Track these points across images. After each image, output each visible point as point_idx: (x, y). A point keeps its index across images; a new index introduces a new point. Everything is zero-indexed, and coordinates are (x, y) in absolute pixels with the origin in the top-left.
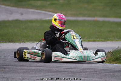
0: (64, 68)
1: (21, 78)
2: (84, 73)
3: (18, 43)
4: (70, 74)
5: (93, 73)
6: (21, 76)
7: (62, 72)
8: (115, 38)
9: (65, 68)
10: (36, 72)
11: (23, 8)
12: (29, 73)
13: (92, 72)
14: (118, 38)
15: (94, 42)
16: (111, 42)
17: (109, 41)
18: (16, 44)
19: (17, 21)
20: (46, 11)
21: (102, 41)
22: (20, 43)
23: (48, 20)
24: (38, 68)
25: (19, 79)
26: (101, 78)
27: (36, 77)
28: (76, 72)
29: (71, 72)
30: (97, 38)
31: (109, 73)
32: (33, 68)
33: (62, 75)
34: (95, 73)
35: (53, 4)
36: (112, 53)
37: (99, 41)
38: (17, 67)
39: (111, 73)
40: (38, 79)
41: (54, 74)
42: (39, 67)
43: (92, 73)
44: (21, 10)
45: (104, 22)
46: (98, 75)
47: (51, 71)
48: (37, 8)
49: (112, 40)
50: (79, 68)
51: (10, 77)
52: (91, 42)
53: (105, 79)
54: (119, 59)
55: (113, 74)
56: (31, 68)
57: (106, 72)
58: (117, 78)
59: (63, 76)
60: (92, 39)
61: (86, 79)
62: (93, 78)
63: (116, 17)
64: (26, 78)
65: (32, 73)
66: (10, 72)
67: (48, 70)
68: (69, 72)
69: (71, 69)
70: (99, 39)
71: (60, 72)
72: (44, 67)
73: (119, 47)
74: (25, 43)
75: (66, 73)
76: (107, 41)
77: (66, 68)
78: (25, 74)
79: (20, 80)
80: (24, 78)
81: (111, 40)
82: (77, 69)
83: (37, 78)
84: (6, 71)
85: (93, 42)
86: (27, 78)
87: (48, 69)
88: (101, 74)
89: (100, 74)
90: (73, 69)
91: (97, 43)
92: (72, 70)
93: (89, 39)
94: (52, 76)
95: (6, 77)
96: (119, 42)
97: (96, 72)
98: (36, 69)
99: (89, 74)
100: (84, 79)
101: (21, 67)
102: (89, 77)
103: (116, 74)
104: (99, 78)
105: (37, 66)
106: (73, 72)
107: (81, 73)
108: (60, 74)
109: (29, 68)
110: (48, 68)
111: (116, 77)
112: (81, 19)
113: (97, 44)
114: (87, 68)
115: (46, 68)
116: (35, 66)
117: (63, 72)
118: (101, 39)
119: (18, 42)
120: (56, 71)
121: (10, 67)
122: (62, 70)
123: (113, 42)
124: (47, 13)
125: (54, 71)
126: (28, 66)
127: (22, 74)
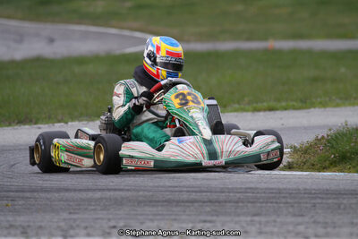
0: (188, 191)
1: (62, 224)
2: (249, 205)
3: (46, 126)
4: (208, 209)
5: (276, 203)
6: (65, 220)
7: (183, 202)
8: (334, 98)
9: (193, 192)
11: (53, 22)
12: (86, 209)
13: (274, 197)
14: (341, 99)
15: (272, 112)
16: (323, 109)
17: (315, 107)
18: (40, 128)
19: (38, 61)
20: (122, 28)
21: (295, 108)
22: (53, 123)
23: (131, 54)
24: (112, 193)
25: (59, 227)
26: (302, 215)
27: (109, 220)
28: (226, 202)
29: (210, 201)
30: (279, 100)
31: (323, 198)
32: (98, 195)
33: (184, 211)
34: (284, 200)
35: (140, 7)
36: (328, 141)
37: (286, 109)
38: (49, 196)
39: (330, 198)
41: (160, 208)
42: (115, 190)
43: (272, 203)
44: (48, 29)
45: (294, 53)
46: (292, 206)
47: (151, 202)
48: (95, 19)
49: (324, 105)
50: (232, 189)
51: (32, 224)
52: (261, 113)
53: (312, 217)
54: (350, 159)
55: (335, 201)
56: (90, 194)
57: (315, 198)
58: (348, 213)
59: (187, 213)
60: (265, 104)
61: (257, 218)
62: (278, 216)
63: (330, 36)
64: (78, 226)
65: (95, 210)
66: (28, 209)
67: (140, 199)
68: (204, 202)
69: (208, 194)
70: (284, 104)
71: (178, 203)
72: (128, 190)
73: (346, 122)
74: (66, 123)
75: (196, 204)
76: (309, 108)
77: (196, 192)
79: (63, 230)
80: (74, 225)
81: (321, 103)
82: (229, 192)
84: (16, 207)
85: (268, 113)
86: (83, 225)
88: (300, 203)
89: (296, 205)
91: (278, 114)
92: (214, 196)
93: (257, 103)
94: (155, 215)
95: (20, 225)
96: (343, 109)
97: (284, 197)
98: (105, 198)
99: (264, 205)
100: (252, 221)
101: (62, 194)
102: (265, 215)
103: (345, 201)
104: (295, 215)
105: (109, 190)
106: (216, 202)
107: (240, 204)
108: (179, 209)
109: (84, 195)
110: (141, 193)
111: (344, 209)
112: (227, 46)
113: (281, 119)
114: (257, 188)
115: (135, 193)
116: (104, 190)
117: (187, 202)
118: (291, 103)
119: (47, 123)
120: (165, 201)
121: (28, 195)
122: (185, 196)
123: (327, 109)
124: (127, 33)
125: (159, 201)
126: (80, 190)
127: (65, 215)
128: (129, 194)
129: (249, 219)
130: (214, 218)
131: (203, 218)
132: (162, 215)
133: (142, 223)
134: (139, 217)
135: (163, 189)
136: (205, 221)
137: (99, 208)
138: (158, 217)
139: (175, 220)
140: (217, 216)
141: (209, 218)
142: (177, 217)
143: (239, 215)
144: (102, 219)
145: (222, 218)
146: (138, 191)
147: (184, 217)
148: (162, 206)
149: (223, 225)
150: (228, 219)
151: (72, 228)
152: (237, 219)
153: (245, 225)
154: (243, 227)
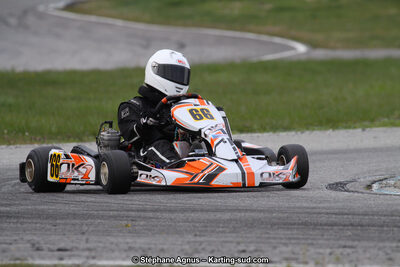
1: (187, 247)
2: (395, 229)
6: (189, 243)
7: (321, 225)
9: (332, 214)
10: (234, 227)
11: (185, 25)
12: (213, 232)
20: (260, 33)
23: (269, 62)
24: (243, 214)
27: (238, 243)
28: (369, 225)
29: (352, 225)
32: (227, 216)
33: (323, 235)
38: (173, 216)
40: (244, 251)
41: (295, 232)
42: (246, 210)
44: (178, 32)
47: (285, 224)
50: (377, 211)
51: (153, 246)
56: (219, 215)
59: (325, 237)
65: (223, 232)
67: (275, 221)
68: (345, 226)
69: (350, 216)
71: (316, 225)
72: (261, 211)
75: (336, 228)
78: (200, 236)
80: (199, 248)
82: (373, 215)
83: (241, 248)
84: (137, 228)
86: (209, 248)
87: (274, 218)
90: (359, 215)
92: (357, 219)
94: (290, 239)
95: (141, 248)
98: (236, 220)
100: (397, 247)
101: (187, 214)
105: (240, 211)
106: (358, 226)
107: (385, 228)
108: (316, 232)
109: (211, 216)
110: (275, 215)
112: (376, 54)
115: (267, 215)
116: (235, 210)
117: (326, 225)
120: (302, 224)
122: (324, 219)
124: (265, 38)
125: (295, 224)
126: (207, 211)
127: (190, 238)
128: (261, 215)
129: (394, 245)
130: (356, 243)
131: (342, 243)
132: (298, 239)
133: (275, 248)
134: (273, 241)
135: (300, 210)
136: (345, 247)
137: (228, 230)
138: (293, 241)
139: (312, 244)
140: (359, 240)
141: (350, 243)
142: (315, 242)
143: (383, 241)
144: (231, 242)
145: (365, 244)
146: (272, 212)
147: (321, 242)
148: (297, 229)
149: (365, 251)
150: (372, 244)
151: (197, 251)
152: (381, 244)
153: (389, 252)
154: (387, 254)
